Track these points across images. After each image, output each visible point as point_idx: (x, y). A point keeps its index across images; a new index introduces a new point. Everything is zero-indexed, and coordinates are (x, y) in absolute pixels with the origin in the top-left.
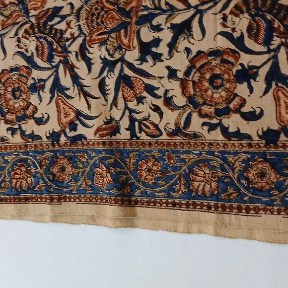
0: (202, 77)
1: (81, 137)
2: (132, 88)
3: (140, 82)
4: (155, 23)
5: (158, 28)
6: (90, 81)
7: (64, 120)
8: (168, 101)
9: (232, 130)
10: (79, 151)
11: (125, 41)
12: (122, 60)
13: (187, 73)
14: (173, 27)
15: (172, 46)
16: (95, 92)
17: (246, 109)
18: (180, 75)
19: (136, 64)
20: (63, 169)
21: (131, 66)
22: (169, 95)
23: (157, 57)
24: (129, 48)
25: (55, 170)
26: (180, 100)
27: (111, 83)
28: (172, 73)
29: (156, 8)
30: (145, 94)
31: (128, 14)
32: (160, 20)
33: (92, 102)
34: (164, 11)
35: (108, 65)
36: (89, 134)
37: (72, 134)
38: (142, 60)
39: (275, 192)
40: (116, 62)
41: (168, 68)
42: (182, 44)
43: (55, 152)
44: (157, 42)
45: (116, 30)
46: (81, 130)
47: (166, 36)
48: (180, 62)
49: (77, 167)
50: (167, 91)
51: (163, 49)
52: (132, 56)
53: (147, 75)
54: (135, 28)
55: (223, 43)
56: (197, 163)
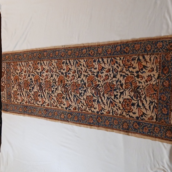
0: (125, 104)
1: (103, 113)
2: (113, 104)
3: (114, 103)
4: (117, 91)
5: (117, 92)
6: (105, 101)
7: (100, 109)
8: (119, 108)
9: (131, 116)
10: (102, 116)
11: (111, 94)
12: (111, 98)
13: (123, 102)
14: (120, 92)
15: (120, 96)
16: (106, 104)
17: (133, 112)
18: (121, 103)
19: (113, 99)
20: (99, 120)
21: (112, 99)
22: (119, 107)
23: (117, 98)
24: (112, 95)
25: (98, 120)
26: (121, 108)
27: (109, 102)
28: (120, 102)
29: (117, 88)
30: (115, 106)
31: (112, 88)
32: (118, 90)
33: (105, 106)
34: (118, 89)
35: (108, 98)
36: (105, 113)
37: (101, 112)
38: (115, 98)
39: (138, 130)
40: (110, 98)
41: (119, 101)
42: (122, 96)
43: (98, 116)
44: (117, 95)
45: (110, 91)
46: (103, 112)
47: (119, 94)
48: (122, 100)
49: (102, 120)
50: (119, 106)
51: (118, 97)
52: (113, 97)
53: (115, 102)
54: (113, 92)
55: (129, 97)
56: (124, 122)
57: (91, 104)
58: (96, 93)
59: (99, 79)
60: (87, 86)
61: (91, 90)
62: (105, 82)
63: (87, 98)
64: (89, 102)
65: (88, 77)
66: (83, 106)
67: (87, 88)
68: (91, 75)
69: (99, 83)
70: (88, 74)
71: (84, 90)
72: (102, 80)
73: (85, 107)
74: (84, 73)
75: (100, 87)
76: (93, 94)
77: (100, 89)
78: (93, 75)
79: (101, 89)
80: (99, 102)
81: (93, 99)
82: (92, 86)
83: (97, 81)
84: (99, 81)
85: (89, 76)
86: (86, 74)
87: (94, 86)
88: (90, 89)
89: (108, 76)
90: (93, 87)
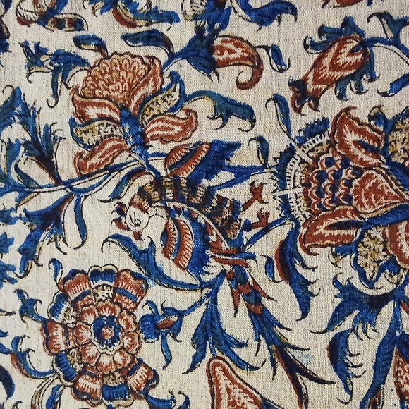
57: (110, 358)
58: (189, 245)
59: (225, 83)
60: (67, 170)
61: (121, 210)
62: (309, 116)
63: (62, 297)
64: (87, 334)
65: (78, 77)
66: (16, 375)
67: (76, 195)
68: (123, 47)
69: (233, 131)
70: (78, 42)
71: (29, 216)
72: (277, 99)
73: (33, 385)
74: (36, 34)
75: (242, 174)
76: (144, 258)
77: (240, 193)
78: (141, 50)
79: (256, 192)
80: (227, 344)
81: (142, 311)
82: (138, 172)
83: (203, 108)
84: (226, 109)
85: (91, 56)
86: (58, 41)
87: (159, 165)
88: (116, 195)
89: (366, 45)
90: (145, 180)
